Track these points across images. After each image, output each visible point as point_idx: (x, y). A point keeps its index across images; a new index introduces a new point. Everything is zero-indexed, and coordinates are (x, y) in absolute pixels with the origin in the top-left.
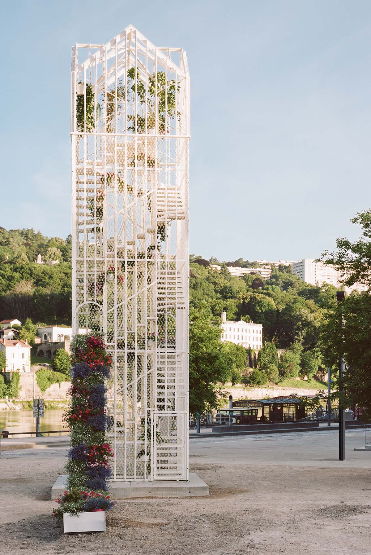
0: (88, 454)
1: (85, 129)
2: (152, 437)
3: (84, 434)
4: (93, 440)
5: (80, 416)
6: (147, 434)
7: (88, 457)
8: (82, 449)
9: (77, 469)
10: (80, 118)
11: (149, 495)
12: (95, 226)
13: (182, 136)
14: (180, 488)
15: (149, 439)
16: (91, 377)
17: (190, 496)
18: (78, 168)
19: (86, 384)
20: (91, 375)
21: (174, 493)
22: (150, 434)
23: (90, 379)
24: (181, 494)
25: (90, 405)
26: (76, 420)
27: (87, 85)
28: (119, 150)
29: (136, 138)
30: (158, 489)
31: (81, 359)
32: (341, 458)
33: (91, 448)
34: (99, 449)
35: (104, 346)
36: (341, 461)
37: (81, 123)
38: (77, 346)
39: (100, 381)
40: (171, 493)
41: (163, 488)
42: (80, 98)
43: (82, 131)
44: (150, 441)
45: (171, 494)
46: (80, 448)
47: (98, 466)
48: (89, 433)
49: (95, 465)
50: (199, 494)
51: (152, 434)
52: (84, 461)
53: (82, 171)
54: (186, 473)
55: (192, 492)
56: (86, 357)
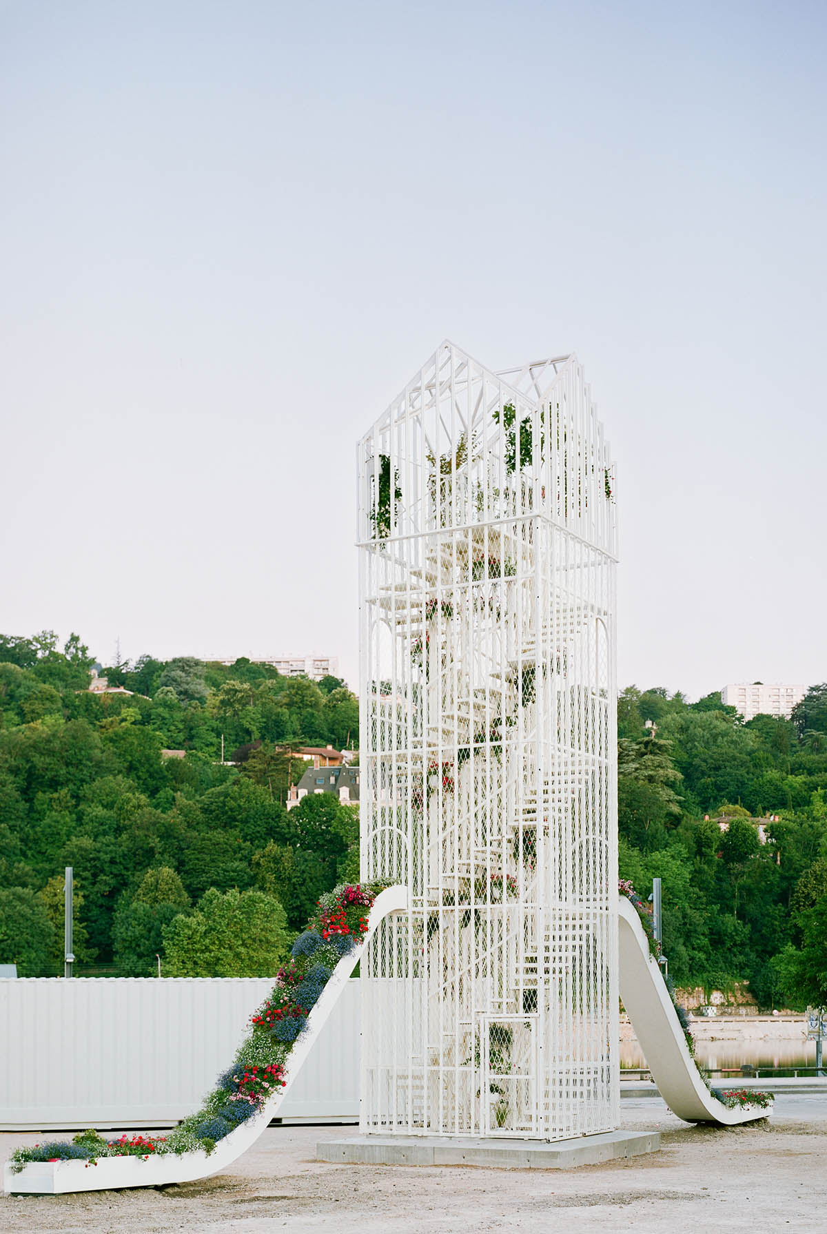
11: (462, 1162)
16: (318, 954)
17: (528, 1167)
20: (318, 950)
21: (502, 1160)
24: (513, 1163)
30: (476, 1151)
45: (498, 1163)
55: (531, 1159)
56: (329, 921)
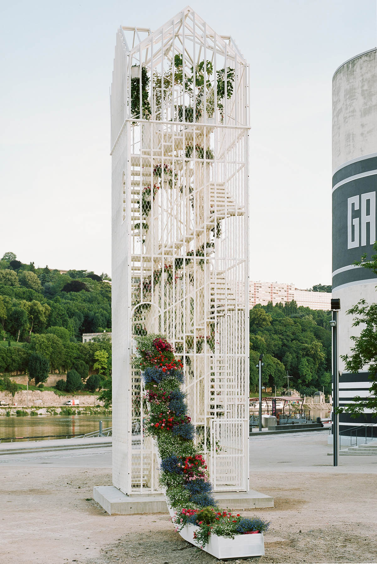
0: (183, 467)
1: (141, 115)
2: (212, 446)
3: (173, 445)
4: (183, 451)
5: (163, 425)
6: (207, 443)
7: (183, 470)
8: (175, 461)
9: (174, 483)
10: (135, 104)
12: (140, 221)
13: (240, 126)
14: (244, 500)
15: (208, 448)
16: (166, 382)
17: (254, 507)
18: (134, 157)
19: (161, 390)
20: (165, 379)
21: (238, 504)
22: (209, 442)
23: (165, 384)
24: (246, 506)
25: (171, 413)
26: (159, 429)
27: (142, 68)
28: (177, 139)
29: (195, 128)
30: (222, 501)
31: (150, 362)
32: (335, 464)
33: (184, 459)
34: (192, 460)
35: (172, 349)
36: (336, 467)
37: (136, 109)
38: (144, 349)
39: (176, 386)
40: (235, 505)
41: (227, 500)
42: (135, 81)
43: (138, 118)
44: (210, 450)
46: (173, 459)
47: (197, 480)
48: (177, 443)
49: (194, 478)
50: (263, 505)
51: (211, 443)
52: (179, 473)
53: (139, 161)
54: (246, 483)
55: (256, 503)
56: (156, 361)
